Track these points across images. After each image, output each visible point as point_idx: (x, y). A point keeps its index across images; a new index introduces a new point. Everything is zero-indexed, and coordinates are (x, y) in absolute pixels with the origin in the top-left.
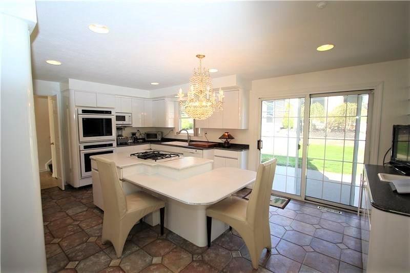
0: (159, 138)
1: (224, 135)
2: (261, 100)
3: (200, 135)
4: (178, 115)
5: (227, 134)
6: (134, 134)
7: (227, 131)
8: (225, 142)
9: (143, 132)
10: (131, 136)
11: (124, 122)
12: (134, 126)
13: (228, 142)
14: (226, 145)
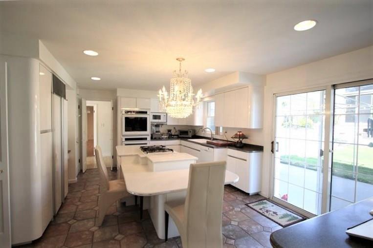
0: (190, 135)
1: (236, 134)
2: (276, 95)
3: (221, 134)
4: (206, 114)
5: (239, 133)
6: (169, 131)
7: (240, 130)
8: (238, 142)
9: (177, 129)
10: (167, 132)
11: (160, 121)
12: (168, 123)
13: (241, 142)
14: (238, 145)
